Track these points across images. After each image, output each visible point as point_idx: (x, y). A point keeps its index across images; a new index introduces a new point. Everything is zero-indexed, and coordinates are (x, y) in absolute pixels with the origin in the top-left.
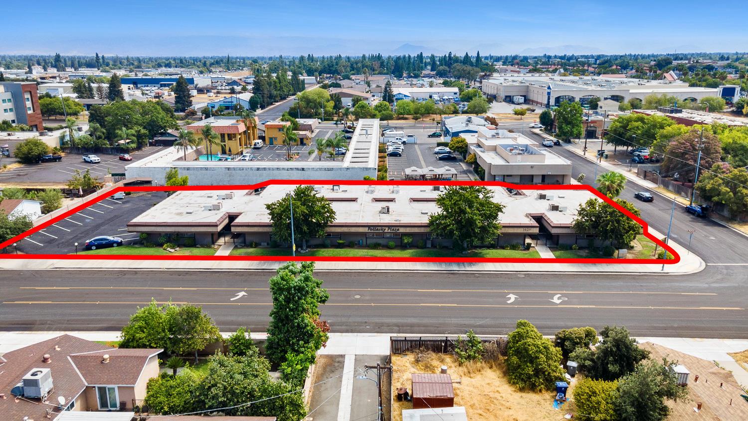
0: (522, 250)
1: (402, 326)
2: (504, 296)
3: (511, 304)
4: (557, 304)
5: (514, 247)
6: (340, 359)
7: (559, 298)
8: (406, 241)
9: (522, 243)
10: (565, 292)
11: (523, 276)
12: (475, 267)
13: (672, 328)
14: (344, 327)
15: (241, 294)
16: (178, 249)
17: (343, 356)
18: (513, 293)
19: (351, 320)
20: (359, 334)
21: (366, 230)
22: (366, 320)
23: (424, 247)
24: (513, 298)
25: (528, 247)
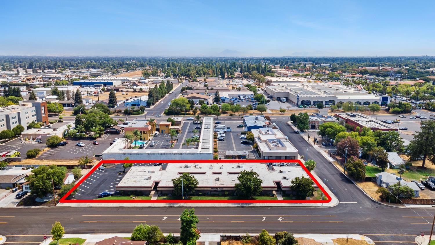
0: (271, 197)
1: (225, 231)
2: (261, 218)
3: (264, 221)
4: (280, 221)
5: (268, 195)
6: (204, 243)
7: (281, 219)
8: (226, 193)
9: (271, 193)
10: (284, 216)
11: (270, 209)
12: (252, 204)
13: (317, 230)
14: (204, 231)
15: (165, 218)
16: (136, 197)
17: (205, 242)
18: (265, 217)
19: (207, 228)
20: (210, 234)
21: (210, 189)
22: (212, 228)
23: (233, 195)
24: (264, 218)
25: (273, 195)
